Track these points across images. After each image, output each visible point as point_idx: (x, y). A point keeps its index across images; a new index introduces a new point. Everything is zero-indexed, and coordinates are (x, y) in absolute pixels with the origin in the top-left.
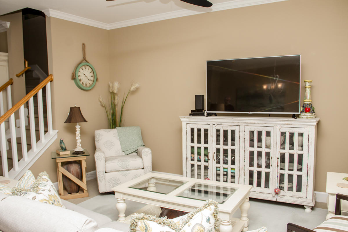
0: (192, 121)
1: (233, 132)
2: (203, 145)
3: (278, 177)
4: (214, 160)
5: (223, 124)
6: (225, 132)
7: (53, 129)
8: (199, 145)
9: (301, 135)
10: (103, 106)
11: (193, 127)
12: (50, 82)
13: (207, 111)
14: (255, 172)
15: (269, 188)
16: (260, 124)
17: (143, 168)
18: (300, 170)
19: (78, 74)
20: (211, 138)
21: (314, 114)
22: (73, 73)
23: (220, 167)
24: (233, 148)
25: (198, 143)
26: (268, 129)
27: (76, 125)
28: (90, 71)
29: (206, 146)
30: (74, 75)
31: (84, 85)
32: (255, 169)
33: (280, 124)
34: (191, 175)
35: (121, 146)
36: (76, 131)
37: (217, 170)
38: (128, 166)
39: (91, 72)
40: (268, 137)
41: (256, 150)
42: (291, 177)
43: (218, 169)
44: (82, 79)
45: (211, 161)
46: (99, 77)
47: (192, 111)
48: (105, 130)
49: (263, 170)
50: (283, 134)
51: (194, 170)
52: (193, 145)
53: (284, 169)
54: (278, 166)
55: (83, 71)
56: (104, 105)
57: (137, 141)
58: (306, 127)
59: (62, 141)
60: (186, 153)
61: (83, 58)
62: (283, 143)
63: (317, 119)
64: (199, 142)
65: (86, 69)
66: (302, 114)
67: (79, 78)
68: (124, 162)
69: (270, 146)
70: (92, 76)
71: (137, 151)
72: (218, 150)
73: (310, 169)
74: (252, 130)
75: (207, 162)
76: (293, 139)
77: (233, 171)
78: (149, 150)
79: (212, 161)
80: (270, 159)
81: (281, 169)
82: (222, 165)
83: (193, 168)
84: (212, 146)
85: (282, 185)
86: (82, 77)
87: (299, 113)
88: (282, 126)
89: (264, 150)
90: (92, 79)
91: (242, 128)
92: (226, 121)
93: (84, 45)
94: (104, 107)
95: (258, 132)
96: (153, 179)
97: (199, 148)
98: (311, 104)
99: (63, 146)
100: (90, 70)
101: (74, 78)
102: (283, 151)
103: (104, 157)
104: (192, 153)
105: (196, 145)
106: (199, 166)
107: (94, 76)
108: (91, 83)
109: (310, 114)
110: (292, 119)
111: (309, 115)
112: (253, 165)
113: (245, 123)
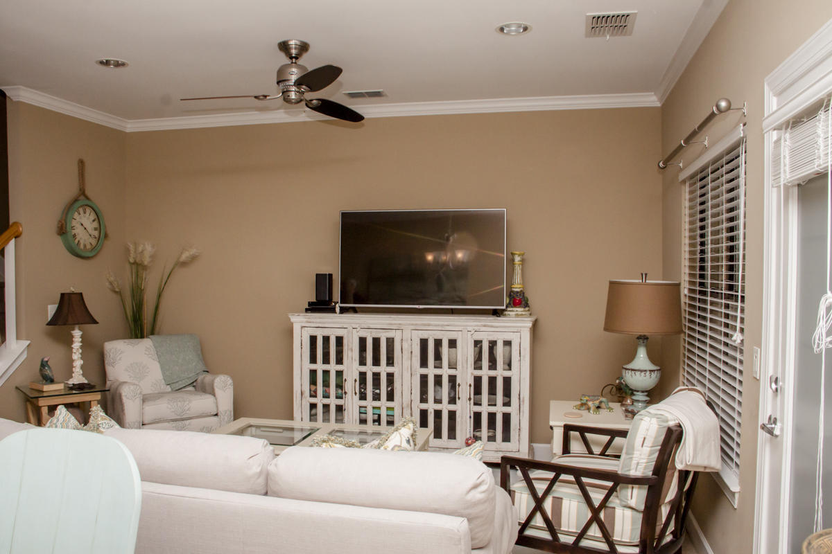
0: (313, 322)
1: (390, 342)
2: (333, 367)
3: (470, 417)
4: (356, 393)
5: (372, 326)
6: (376, 342)
7: (18, 338)
8: (326, 367)
9: (508, 343)
10: (116, 292)
11: (314, 334)
12: (14, 240)
13: (341, 303)
14: (431, 413)
15: (455, 438)
16: (439, 325)
17: (216, 415)
18: (507, 404)
19: (71, 223)
20: (350, 352)
21: (527, 309)
22: (60, 221)
23: (366, 407)
24: (390, 369)
25: (324, 363)
26: (453, 336)
27: (73, 330)
28: (93, 219)
29: (339, 367)
30: (62, 225)
31: (82, 247)
32: (431, 406)
33: (471, 326)
34: (311, 415)
35: (164, 373)
36: (72, 342)
37: (360, 413)
38: (188, 409)
39: (94, 221)
40: (453, 350)
41: (431, 371)
42: (492, 417)
43: (363, 410)
44: (78, 234)
45: (349, 396)
46: (109, 232)
47: (310, 304)
48: (125, 340)
49: (445, 407)
50: (478, 343)
51: (316, 415)
52: (313, 367)
53: (480, 405)
54: (470, 399)
55: (80, 218)
56: (117, 290)
57: (194, 364)
58: (515, 330)
59: (47, 362)
60: (301, 382)
61: (80, 190)
62: (478, 359)
63: (533, 319)
64: (326, 360)
65: (85, 213)
66: (508, 309)
67: (74, 232)
68: (179, 403)
69: (456, 364)
70: (96, 229)
71: (195, 384)
72: (363, 376)
73: (523, 401)
74: (425, 337)
75: (341, 398)
76: (495, 352)
77: (390, 413)
78: (229, 379)
79: (352, 396)
80: (457, 387)
81: (475, 404)
82: (369, 403)
83: (313, 411)
84: (351, 368)
85: (478, 434)
86: (78, 231)
87: (504, 307)
88: (476, 328)
89: (445, 372)
90: (96, 233)
91: (407, 334)
92: (376, 322)
93: (81, 163)
94: (119, 293)
95: (436, 340)
96: (250, 429)
97: (326, 373)
98: (522, 293)
99: (48, 372)
100: (93, 216)
101: (62, 230)
102: (478, 373)
103: (140, 393)
104: (313, 382)
105: (320, 367)
106: (326, 407)
107: (99, 229)
108: (94, 242)
109: (523, 309)
110: (492, 318)
111: (519, 310)
112: (427, 400)
113: (412, 325)
